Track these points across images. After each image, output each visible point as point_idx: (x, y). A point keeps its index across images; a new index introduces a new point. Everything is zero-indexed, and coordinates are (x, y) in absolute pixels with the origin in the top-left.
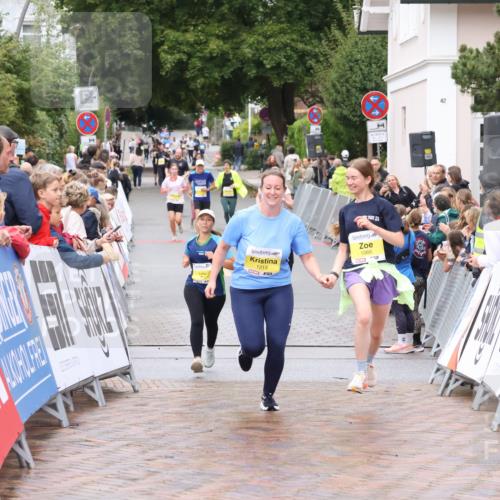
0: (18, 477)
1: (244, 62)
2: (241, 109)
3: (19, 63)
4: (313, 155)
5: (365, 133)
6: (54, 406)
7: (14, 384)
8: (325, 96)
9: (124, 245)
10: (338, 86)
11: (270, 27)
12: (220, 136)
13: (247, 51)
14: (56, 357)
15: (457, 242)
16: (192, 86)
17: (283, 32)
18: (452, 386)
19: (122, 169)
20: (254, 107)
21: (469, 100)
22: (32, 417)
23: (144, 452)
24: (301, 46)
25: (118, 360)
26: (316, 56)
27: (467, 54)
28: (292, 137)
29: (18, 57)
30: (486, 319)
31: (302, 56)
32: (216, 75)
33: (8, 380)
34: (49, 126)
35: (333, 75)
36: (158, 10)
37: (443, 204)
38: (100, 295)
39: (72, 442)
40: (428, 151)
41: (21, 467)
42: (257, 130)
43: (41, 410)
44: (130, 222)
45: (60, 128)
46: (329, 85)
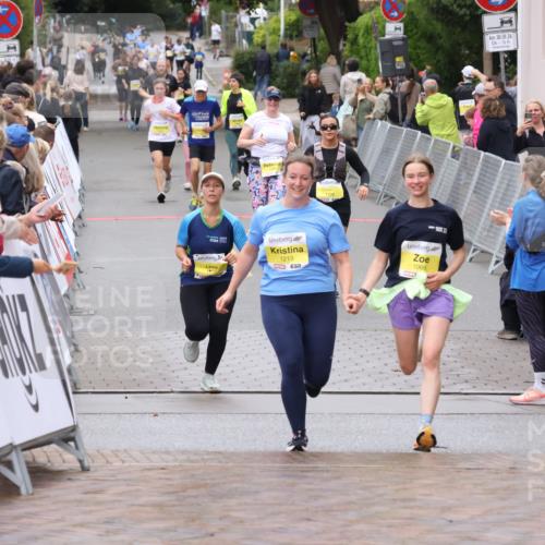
4: (391, 73)
25: (55, 417)
28: (354, 41)
38: (25, 308)
42: (294, 30)
44: (77, 185)
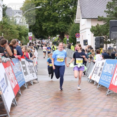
0: (19, 97)
1: (56, 28)
2: (56, 36)
3: (19, 29)
4: (68, 43)
5: (76, 40)
6: (25, 85)
7: (18, 81)
8: (69, 34)
9: (36, 58)
10: (72, 32)
11: (61, 23)
12: (52, 40)
13: (57, 27)
14: (25, 77)
15: (91, 58)
16: (48, 32)
17: (62, 23)
18: (90, 82)
19: (36, 46)
20: (58, 36)
21: (93, 34)
22: (21, 87)
23: (40, 93)
24: (66, 26)
25: (36, 78)
26: (68, 27)
27: (93, 27)
28: (64, 40)
29: (19, 28)
30: (96, 70)
31: (66, 27)
32: (52, 30)
33: (17, 81)
34: (24, 39)
35: (71, 30)
36: (42, 20)
37: (89, 52)
38: (32, 67)
39: (28, 91)
40: (86, 43)
41: (19, 95)
42: (58, 39)
43: (23, 86)
44: (37, 55)
45: (26, 39)
46: (70, 32)
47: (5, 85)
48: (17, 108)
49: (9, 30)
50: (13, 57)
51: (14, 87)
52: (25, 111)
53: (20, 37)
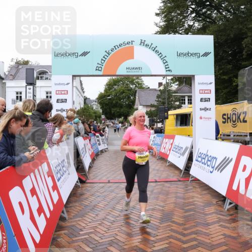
0: (94, 161)
1: (121, 112)
2: (121, 118)
6: (99, 152)
7: (94, 150)
11: (124, 108)
12: (119, 121)
14: (99, 147)
16: (115, 115)
20: (123, 117)
22: (96, 154)
25: (106, 147)
27: (147, 111)
31: (128, 112)
32: (118, 114)
34: (99, 120)
36: (111, 106)
42: (123, 120)
47: (84, 153)
48: (93, 169)
49: (88, 114)
50: (90, 132)
51: (91, 154)
52: (99, 171)
53: (96, 118)
